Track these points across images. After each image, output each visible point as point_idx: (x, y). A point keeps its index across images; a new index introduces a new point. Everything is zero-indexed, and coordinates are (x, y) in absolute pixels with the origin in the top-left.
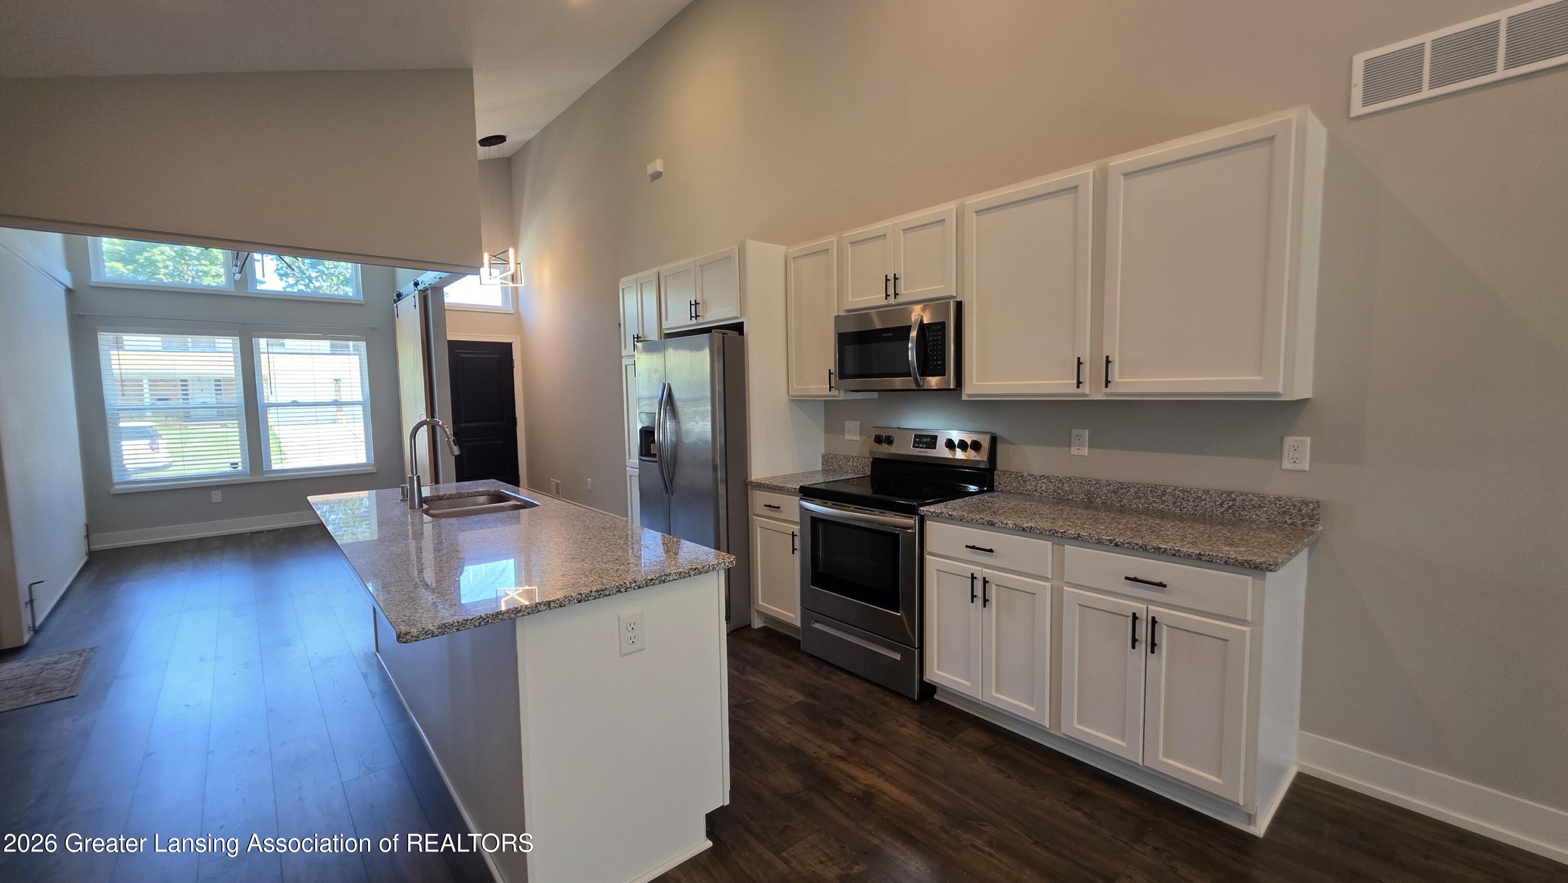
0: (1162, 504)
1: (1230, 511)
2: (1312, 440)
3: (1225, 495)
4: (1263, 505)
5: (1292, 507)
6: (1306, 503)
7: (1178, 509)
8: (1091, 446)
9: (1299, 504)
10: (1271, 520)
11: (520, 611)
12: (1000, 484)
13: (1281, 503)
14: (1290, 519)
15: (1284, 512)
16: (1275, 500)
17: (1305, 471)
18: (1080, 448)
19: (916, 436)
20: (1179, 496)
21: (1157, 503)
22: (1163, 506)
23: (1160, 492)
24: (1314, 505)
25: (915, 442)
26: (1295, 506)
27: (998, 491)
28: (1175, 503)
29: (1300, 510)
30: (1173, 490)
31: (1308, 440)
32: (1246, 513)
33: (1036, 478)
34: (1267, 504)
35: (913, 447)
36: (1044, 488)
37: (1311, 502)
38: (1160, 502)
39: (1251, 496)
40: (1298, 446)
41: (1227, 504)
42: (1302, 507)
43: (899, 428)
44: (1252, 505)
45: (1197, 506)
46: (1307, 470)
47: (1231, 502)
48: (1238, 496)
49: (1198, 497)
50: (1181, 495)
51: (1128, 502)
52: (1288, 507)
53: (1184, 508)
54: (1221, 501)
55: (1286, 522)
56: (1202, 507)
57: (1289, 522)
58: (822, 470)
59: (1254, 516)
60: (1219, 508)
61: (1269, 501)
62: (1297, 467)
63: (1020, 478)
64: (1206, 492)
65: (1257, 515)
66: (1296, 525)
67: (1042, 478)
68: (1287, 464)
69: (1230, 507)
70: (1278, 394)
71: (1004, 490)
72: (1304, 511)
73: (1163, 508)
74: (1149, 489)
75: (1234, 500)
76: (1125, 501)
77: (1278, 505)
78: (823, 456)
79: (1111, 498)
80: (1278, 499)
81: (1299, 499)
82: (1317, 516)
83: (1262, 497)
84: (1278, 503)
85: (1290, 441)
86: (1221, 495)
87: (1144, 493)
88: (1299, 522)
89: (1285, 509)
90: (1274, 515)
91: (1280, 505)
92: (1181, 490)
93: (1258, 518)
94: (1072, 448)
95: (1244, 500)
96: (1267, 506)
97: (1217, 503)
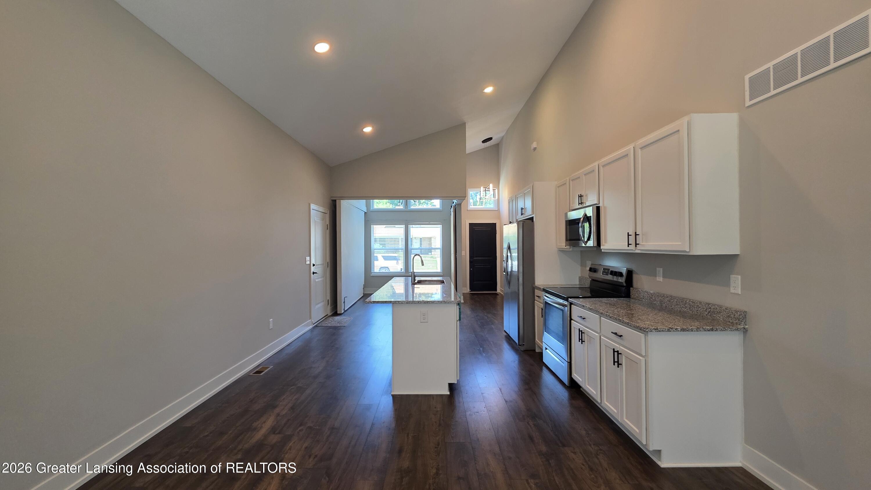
0: (686, 308)
1: (710, 314)
2: (741, 276)
3: (707, 305)
4: (721, 312)
5: (731, 314)
6: (737, 312)
7: (691, 311)
8: (664, 277)
9: (734, 312)
10: (725, 320)
11: (391, 302)
12: (632, 294)
13: (728, 311)
14: (731, 320)
15: (729, 316)
16: (725, 309)
17: (739, 294)
18: (659, 278)
19: (604, 269)
20: (691, 305)
21: (684, 308)
22: (686, 310)
23: (684, 302)
24: (740, 313)
25: (603, 272)
26: (732, 313)
27: (632, 298)
28: (690, 308)
29: (735, 315)
30: (689, 301)
31: (740, 277)
32: (715, 315)
33: (643, 292)
34: (723, 311)
35: (602, 274)
36: (646, 298)
37: (738, 311)
38: (685, 307)
39: (716, 306)
40: (736, 281)
41: (708, 310)
42: (735, 314)
43: (600, 265)
44: (717, 311)
45: (698, 311)
46: (740, 294)
47: (709, 309)
48: (712, 306)
49: (698, 306)
50: (692, 304)
51: (674, 307)
52: (730, 313)
53: (694, 311)
54: (706, 308)
55: (729, 322)
56: (699, 311)
57: (731, 321)
58: (579, 284)
59: (718, 317)
60: (705, 312)
61: (723, 310)
62: (736, 292)
63: (638, 292)
64: (700, 303)
65: (719, 317)
66: (733, 324)
67: (645, 292)
68: (732, 290)
69: (709, 312)
70: (685, 251)
71: (634, 298)
72: (736, 316)
73: (686, 311)
74: (681, 300)
75: (710, 308)
76: (673, 306)
77: (726, 312)
78: (579, 277)
79: (668, 304)
80: (726, 309)
81: (734, 309)
82: (741, 319)
83: (721, 307)
84: (727, 311)
85: (732, 277)
86: (706, 305)
87: (679, 303)
88: (735, 322)
89: (729, 315)
90: (725, 317)
91: (727, 312)
92: (692, 301)
93: (720, 318)
94: (657, 277)
95: (714, 308)
96: (722, 312)
97: (705, 309)
